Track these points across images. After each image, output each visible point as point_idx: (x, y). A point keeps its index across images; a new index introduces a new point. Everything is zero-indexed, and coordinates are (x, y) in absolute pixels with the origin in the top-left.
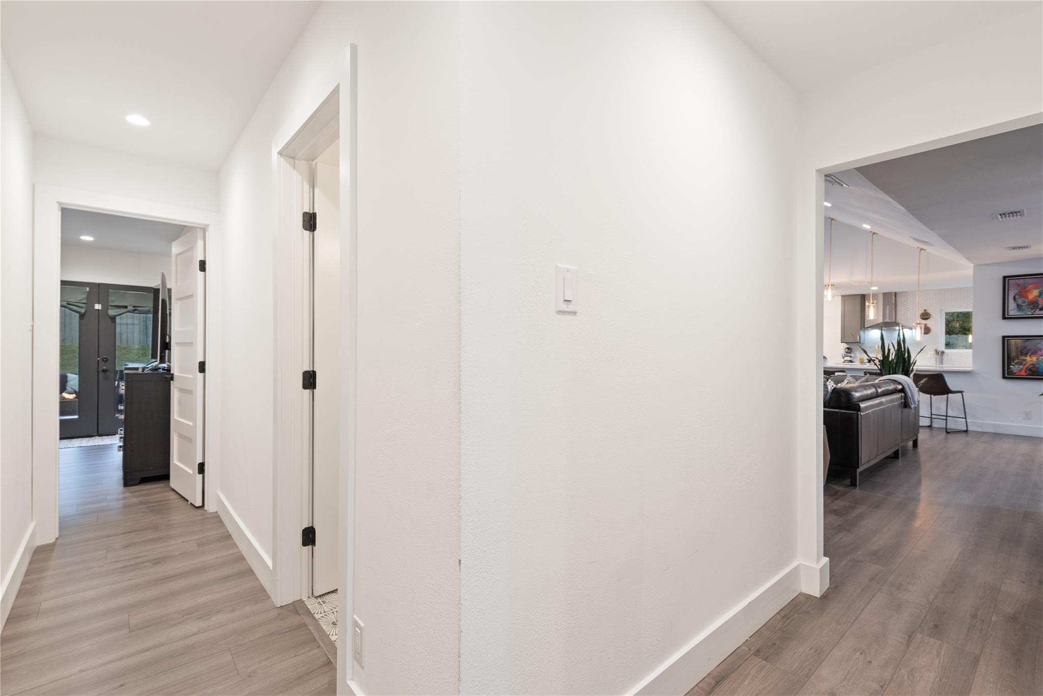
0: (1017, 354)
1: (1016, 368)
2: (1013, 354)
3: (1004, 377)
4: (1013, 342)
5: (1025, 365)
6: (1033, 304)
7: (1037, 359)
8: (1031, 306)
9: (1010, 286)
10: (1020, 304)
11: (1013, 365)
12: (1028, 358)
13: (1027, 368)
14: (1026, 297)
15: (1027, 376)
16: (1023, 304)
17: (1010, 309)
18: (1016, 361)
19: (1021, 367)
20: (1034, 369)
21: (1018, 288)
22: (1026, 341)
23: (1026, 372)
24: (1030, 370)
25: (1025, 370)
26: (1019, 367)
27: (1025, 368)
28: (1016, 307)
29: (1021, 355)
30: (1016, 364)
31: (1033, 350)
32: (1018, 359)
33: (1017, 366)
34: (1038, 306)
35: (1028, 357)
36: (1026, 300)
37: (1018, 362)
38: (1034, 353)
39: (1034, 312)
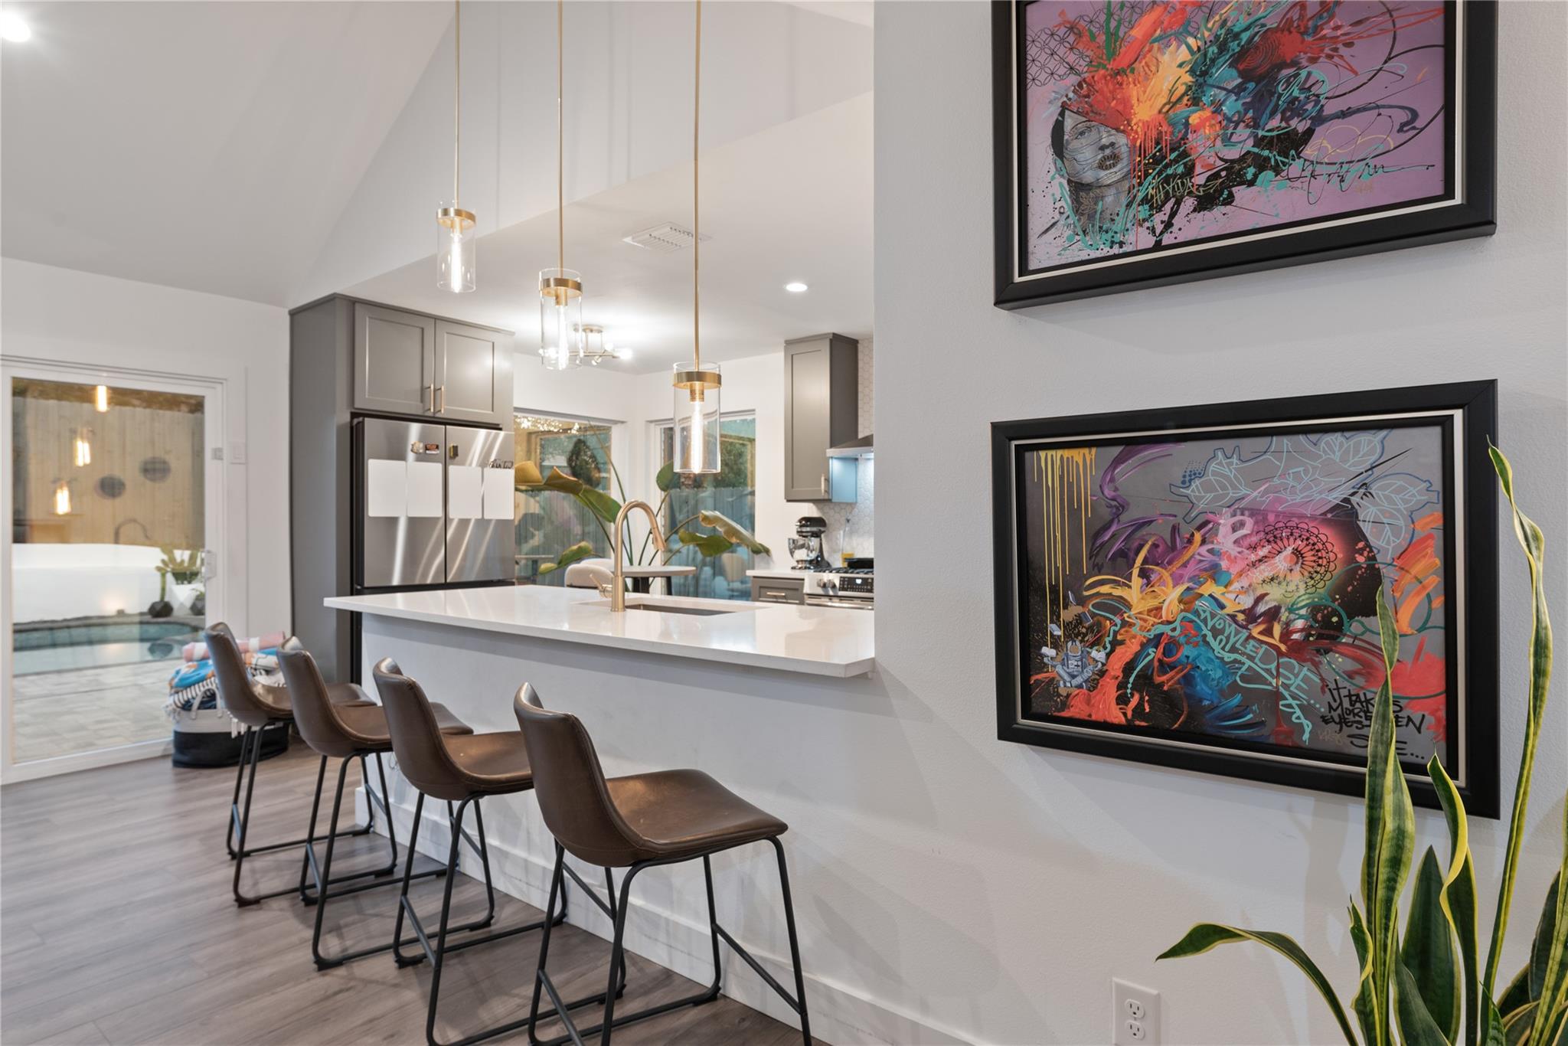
0: (1076, 562)
1: (1073, 663)
2: (1055, 560)
3: (1007, 731)
4: (1049, 464)
5: (1115, 643)
6: (1157, 161)
7: (1188, 600)
8: (1150, 187)
9: (1032, 51)
10: (1088, 177)
11: (1056, 645)
12: (1134, 593)
13: (1128, 668)
14: (1119, 121)
15: (1128, 728)
16: (1108, 176)
17: (1035, 225)
18: (1067, 615)
19: (1099, 655)
20: (1167, 680)
21: (1071, 58)
22: (1118, 461)
23: (1122, 700)
24: (1145, 681)
25: (1122, 686)
26: (1084, 660)
27: (1116, 667)
28: (1067, 204)
29: (1098, 569)
30: (1073, 630)
31: (1161, 530)
32: (1081, 601)
33: (1075, 648)
34: (1190, 171)
35: (1136, 581)
36: (1122, 140)
37: (1079, 620)
38: (1168, 552)
39: (1168, 225)
